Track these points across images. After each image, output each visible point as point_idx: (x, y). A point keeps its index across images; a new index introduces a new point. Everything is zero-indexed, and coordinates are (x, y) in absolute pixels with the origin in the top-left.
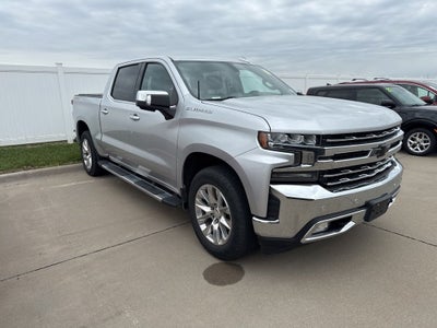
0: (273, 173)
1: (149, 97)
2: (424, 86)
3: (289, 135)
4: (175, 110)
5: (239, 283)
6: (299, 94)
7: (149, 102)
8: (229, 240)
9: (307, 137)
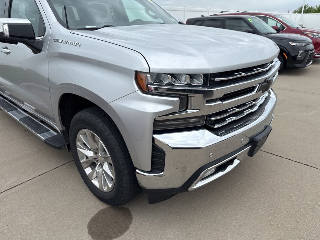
0: (155, 121)
1: (6, 27)
2: (274, 18)
3: (173, 75)
4: (41, 43)
5: (127, 233)
6: (180, 23)
7: (7, 33)
8: (114, 186)
9: (192, 76)
